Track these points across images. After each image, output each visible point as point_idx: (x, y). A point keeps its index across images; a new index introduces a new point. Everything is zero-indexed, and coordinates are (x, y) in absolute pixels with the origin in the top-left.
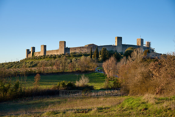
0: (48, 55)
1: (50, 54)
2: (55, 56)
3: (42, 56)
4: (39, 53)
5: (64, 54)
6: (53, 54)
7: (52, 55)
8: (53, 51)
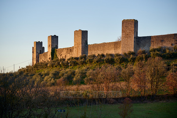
0: (94, 56)
1: (97, 53)
2: (110, 57)
3: (77, 59)
4: (70, 50)
5: (133, 53)
6: (105, 54)
7: (103, 55)
8: (104, 45)
